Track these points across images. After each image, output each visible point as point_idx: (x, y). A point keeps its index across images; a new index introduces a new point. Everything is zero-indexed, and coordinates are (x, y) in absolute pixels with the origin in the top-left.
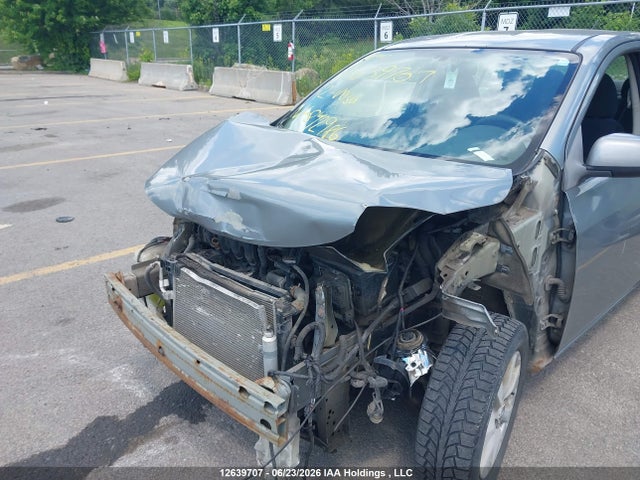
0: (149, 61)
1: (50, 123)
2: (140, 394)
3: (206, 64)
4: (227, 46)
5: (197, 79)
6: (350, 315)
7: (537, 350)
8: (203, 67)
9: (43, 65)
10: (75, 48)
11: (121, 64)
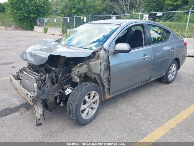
0: (50, 27)
1: (18, 44)
2: (18, 104)
3: (66, 28)
4: (72, 23)
5: (63, 32)
6: (55, 81)
7: (106, 93)
8: (65, 29)
9: (21, 28)
10: (30, 23)
11: (43, 28)
